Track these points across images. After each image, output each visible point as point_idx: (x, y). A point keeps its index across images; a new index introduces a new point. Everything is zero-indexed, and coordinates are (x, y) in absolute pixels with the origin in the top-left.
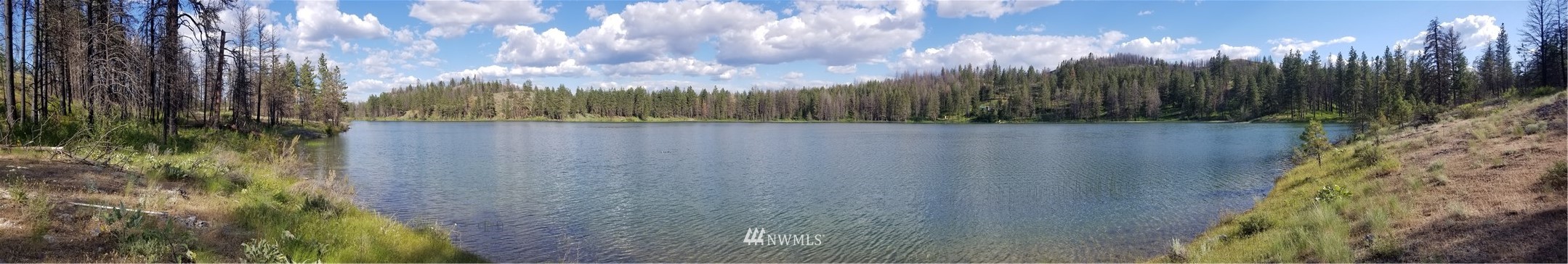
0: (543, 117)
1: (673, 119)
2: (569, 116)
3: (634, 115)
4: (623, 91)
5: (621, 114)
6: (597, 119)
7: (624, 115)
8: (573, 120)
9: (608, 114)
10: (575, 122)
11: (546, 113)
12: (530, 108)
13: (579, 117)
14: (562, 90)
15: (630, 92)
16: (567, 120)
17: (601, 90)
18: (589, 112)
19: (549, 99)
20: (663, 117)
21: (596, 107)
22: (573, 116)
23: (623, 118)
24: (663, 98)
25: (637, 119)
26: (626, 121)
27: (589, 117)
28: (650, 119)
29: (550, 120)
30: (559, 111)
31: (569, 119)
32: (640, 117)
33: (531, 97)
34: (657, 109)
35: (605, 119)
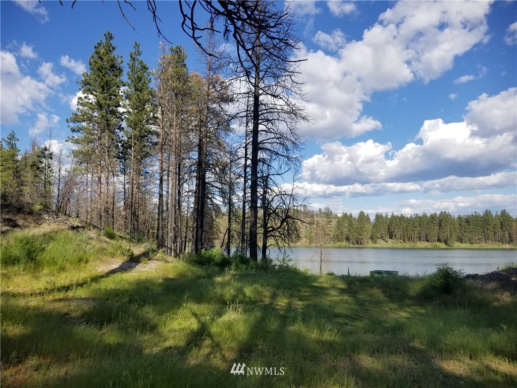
0: (344, 243)
1: (484, 245)
2: (370, 241)
3: (439, 240)
4: (425, 216)
5: (424, 239)
6: (399, 245)
7: (427, 241)
8: (375, 246)
9: (410, 239)
10: (376, 248)
11: (348, 239)
12: (332, 234)
13: (381, 243)
14: (363, 217)
15: (433, 217)
16: (369, 246)
17: (402, 215)
18: (391, 238)
19: (350, 225)
20: (472, 243)
21: (398, 233)
22: (375, 242)
23: (426, 244)
24: (471, 223)
25: (443, 245)
26: (430, 247)
27: (391, 243)
28: (457, 244)
29: (352, 246)
30: (360, 237)
31: (371, 244)
32: (446, 243)
33: (333, 224)
34: (465, 234)
35: (408, 245)
